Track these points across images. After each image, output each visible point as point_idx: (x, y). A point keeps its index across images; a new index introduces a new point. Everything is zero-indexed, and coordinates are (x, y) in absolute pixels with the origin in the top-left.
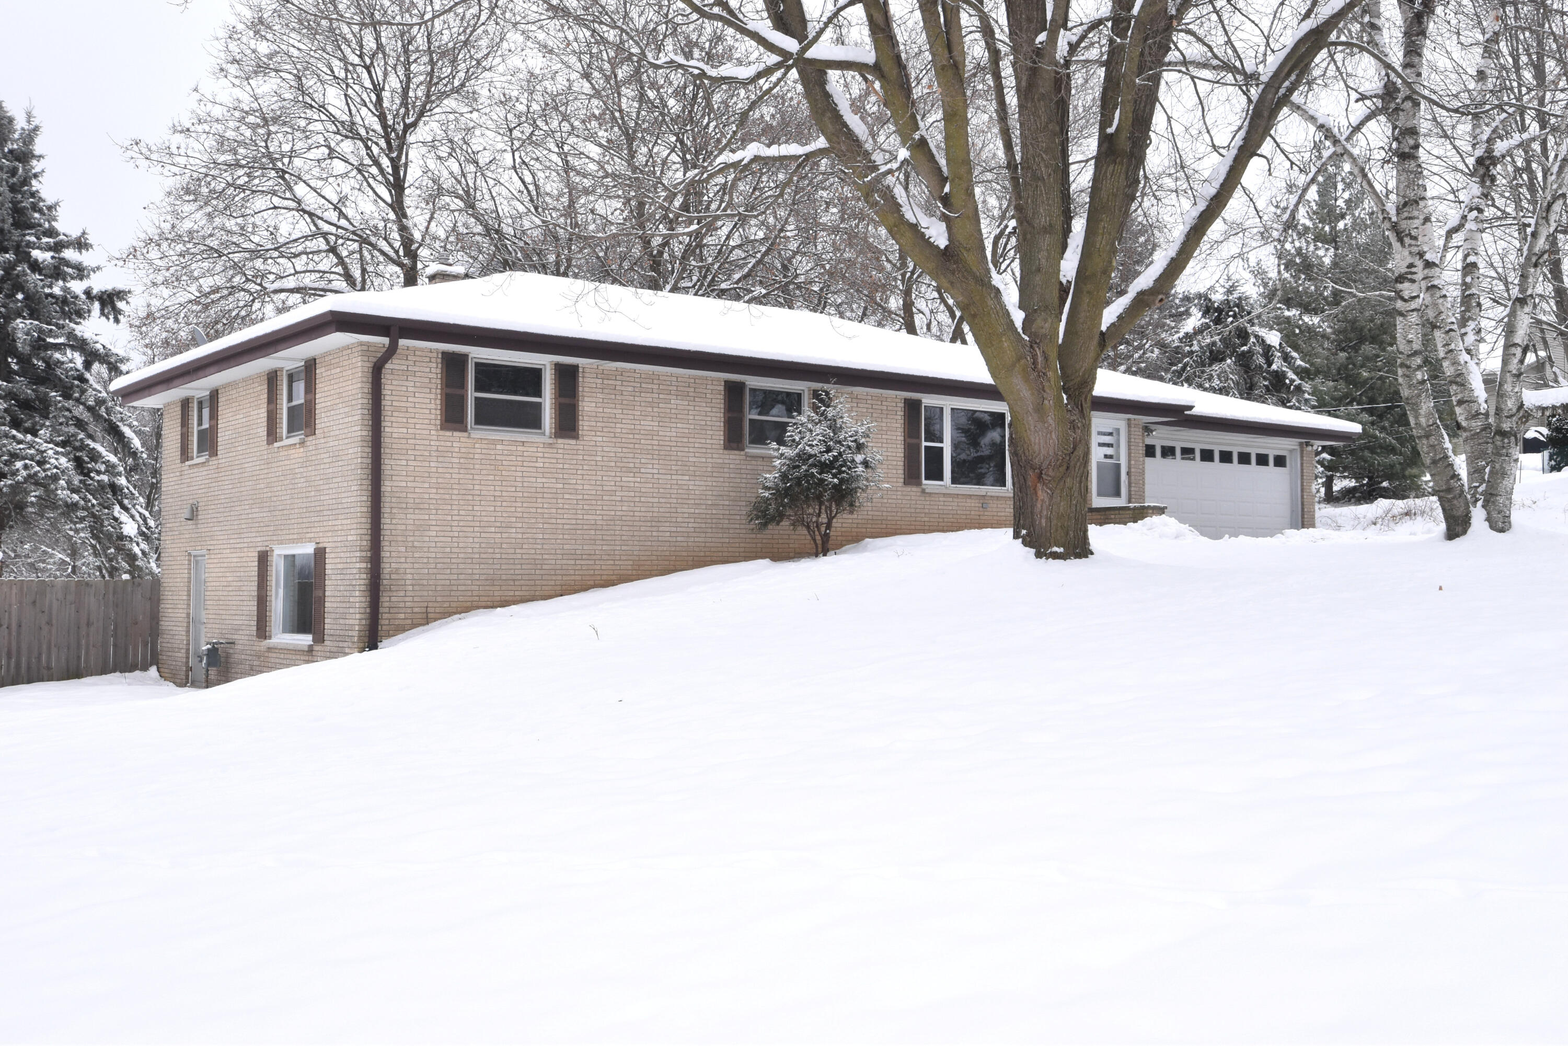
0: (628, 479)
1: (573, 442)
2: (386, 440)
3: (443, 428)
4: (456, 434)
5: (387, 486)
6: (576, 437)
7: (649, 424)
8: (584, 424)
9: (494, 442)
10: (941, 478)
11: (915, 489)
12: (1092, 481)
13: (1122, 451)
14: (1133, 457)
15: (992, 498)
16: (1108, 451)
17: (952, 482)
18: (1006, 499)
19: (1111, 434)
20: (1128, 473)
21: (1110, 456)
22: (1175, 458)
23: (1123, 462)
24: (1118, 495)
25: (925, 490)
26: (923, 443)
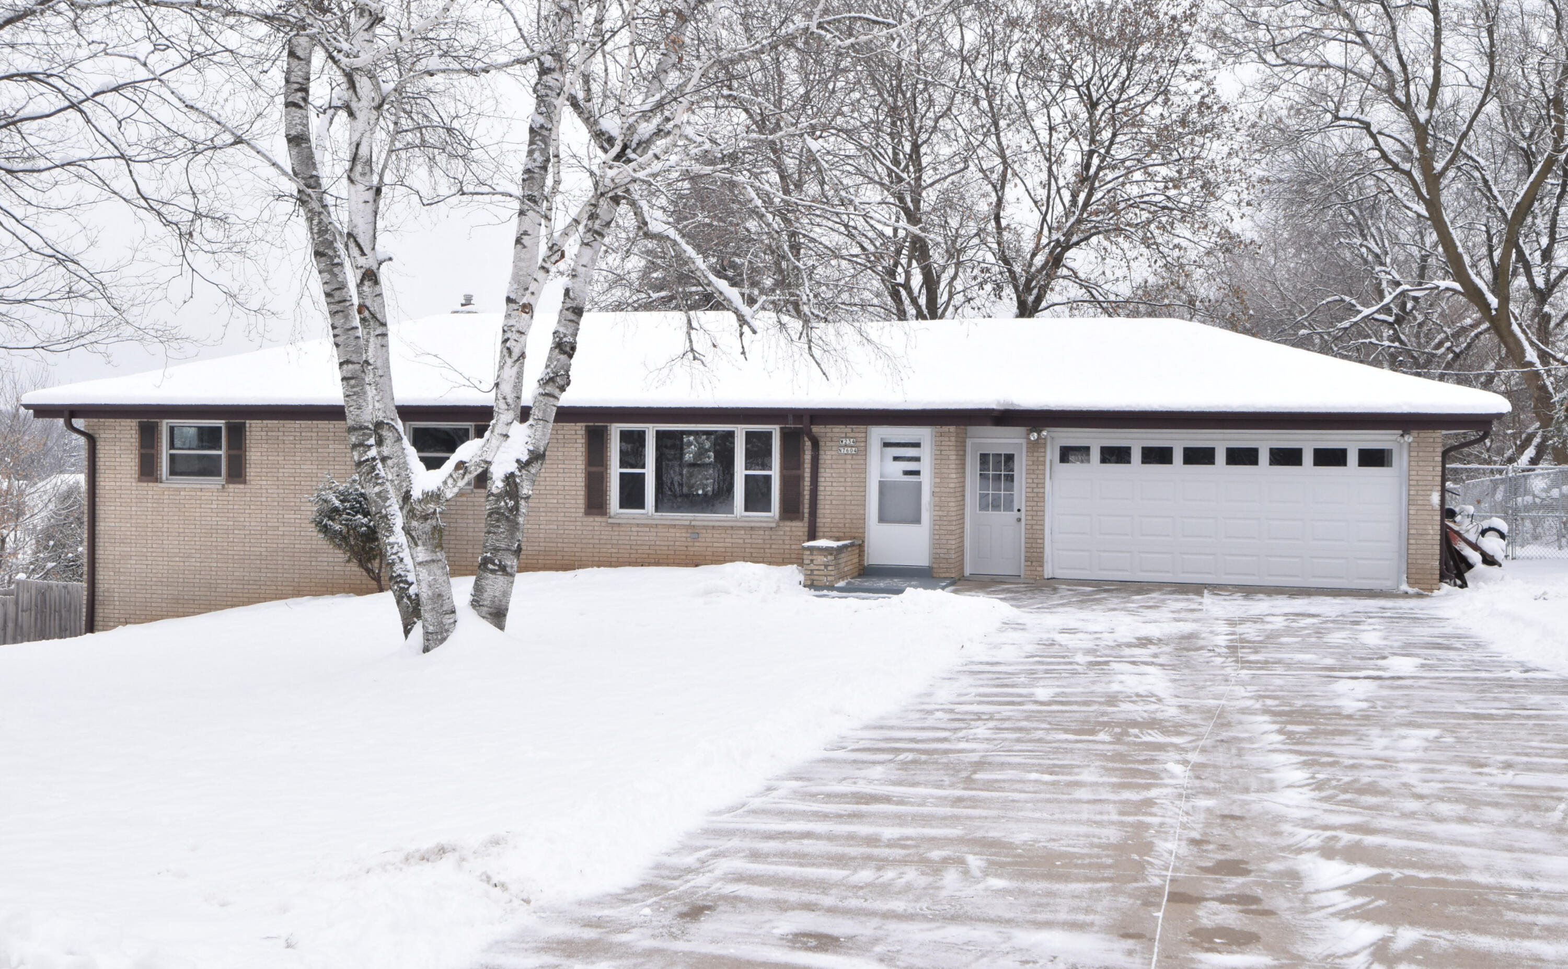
0: (290, 516)
1: (242, 486)
2: (100, 492)
3: (140, 480)
4: (151, 484)
5: (101, 527)
6: (245, 482)
7: (307, 468)
8: (251, 472)
9: (179, 490)
10: (642, 506)
11: (598, 519)
12: (863, 503)
13: (926, 467)
14: (938, 472)
15: (705, 527)
16: (911, 466)
17: (657, 510)
18: (725, 528)
19: (917, 445)
20: (933, 493)
21: (917, 473)
22: (1129, 462)
23: (926, 480)
24: (917, 521)
25: (610, 521)
26: (615, 471)
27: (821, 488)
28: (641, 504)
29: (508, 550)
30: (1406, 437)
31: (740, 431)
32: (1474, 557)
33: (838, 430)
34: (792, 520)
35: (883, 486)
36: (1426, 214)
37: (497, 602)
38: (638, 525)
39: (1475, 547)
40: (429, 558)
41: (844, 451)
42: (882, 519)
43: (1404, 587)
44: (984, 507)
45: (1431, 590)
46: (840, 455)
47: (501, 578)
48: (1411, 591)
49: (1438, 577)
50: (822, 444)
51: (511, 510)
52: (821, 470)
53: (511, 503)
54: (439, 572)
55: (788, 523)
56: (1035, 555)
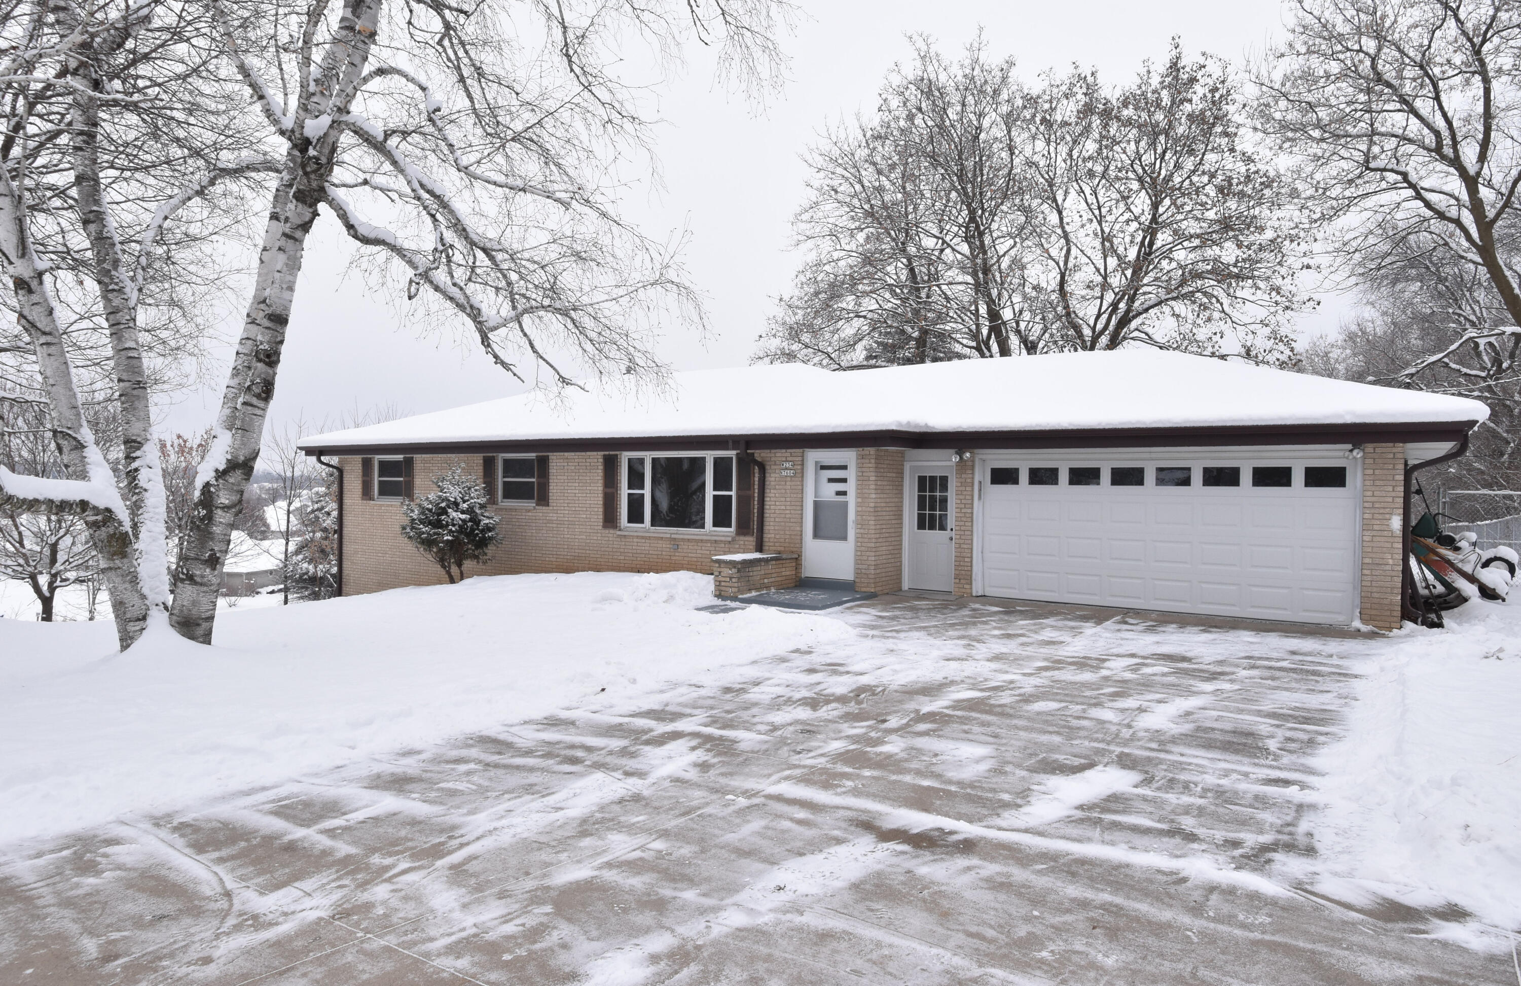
2: (344, 507)
3: (362, 499)
4: (368, 502)
5: (345, 531)
10: (642, 522)
11: (612, 531)
12: (801, 522)
13: (851, 487)
14: (860, 494)
15: (683, 540)
16: (840, 487)
17: (652, 525)
18: (697, 541)
19: (844, 467)
20: (857, 512)
21: (844, 493)
22: (1057, 483)
23: (851, 499)
24: (844, 538)
25: (619, 533)
26: (624, 491)
27: (767, 507)
28: (641, 520)
29: (196, 559)
30: (1355, 452)
31: (709, 456)
32: (1469, 589)
33: (780, 454)
34: (745, 534)
35: (817, 505)
36: (1480, 260)
37: (186, 612)
38: (637, 537)
39: (1472, 579)
40: (106, 566)
41: (784, 473)
42: (816, 535)
43: (1357, 624)
44: (921, 526)
45: (1390, 629)
46: (782, 477)
47: (190, 587)
48: (1364, 628)
49: (1399, 613)
50: (767, 467)
51: (202, 520)
52: (767, 491)
53: (203, 512)
54: (118, 580)
55: (742, 538)
56: (964, 573)
